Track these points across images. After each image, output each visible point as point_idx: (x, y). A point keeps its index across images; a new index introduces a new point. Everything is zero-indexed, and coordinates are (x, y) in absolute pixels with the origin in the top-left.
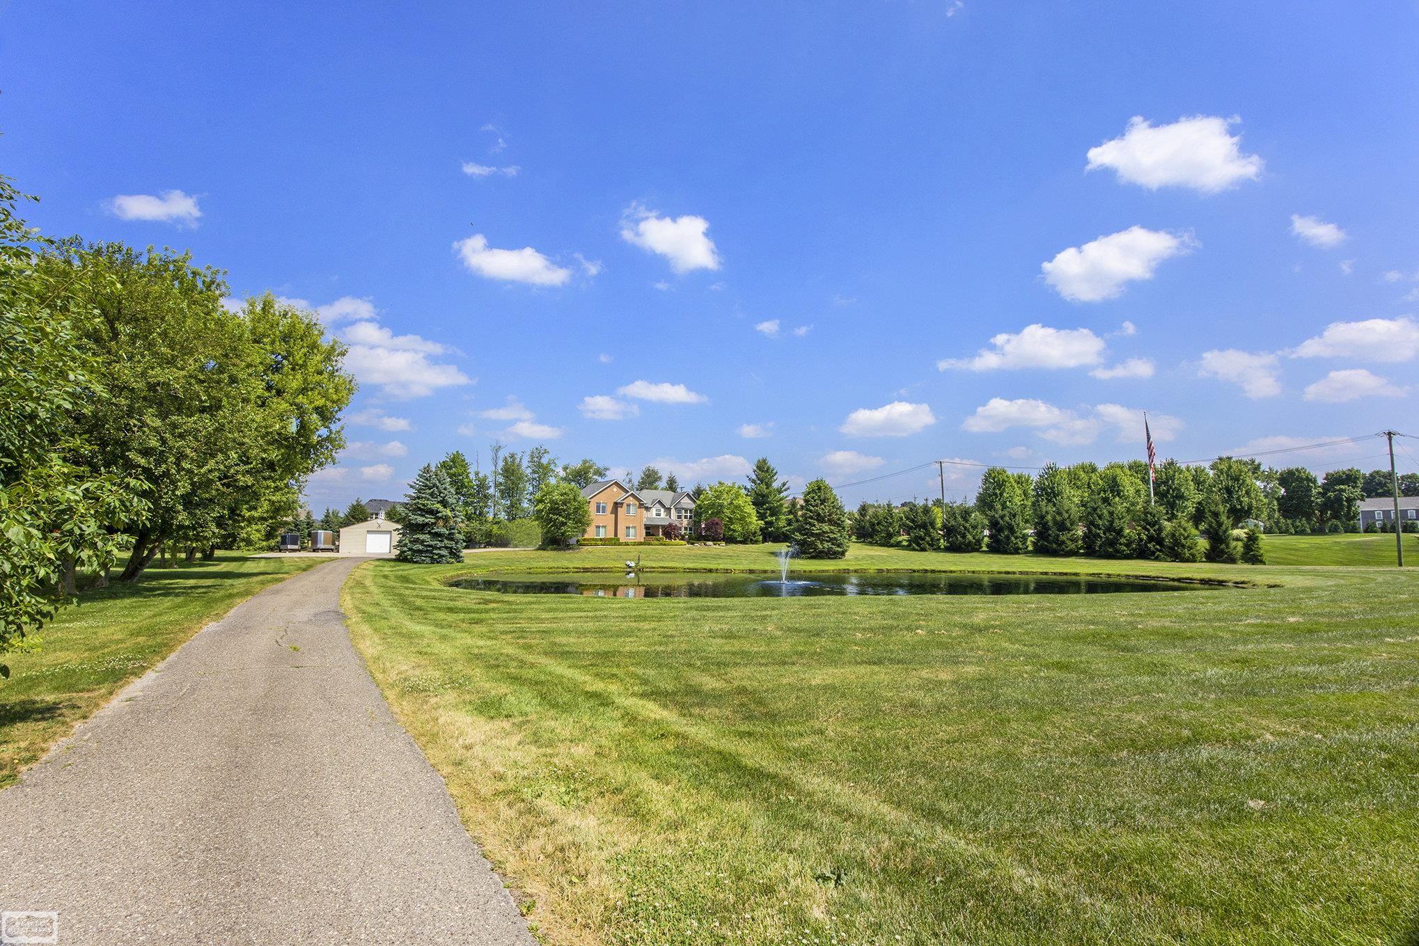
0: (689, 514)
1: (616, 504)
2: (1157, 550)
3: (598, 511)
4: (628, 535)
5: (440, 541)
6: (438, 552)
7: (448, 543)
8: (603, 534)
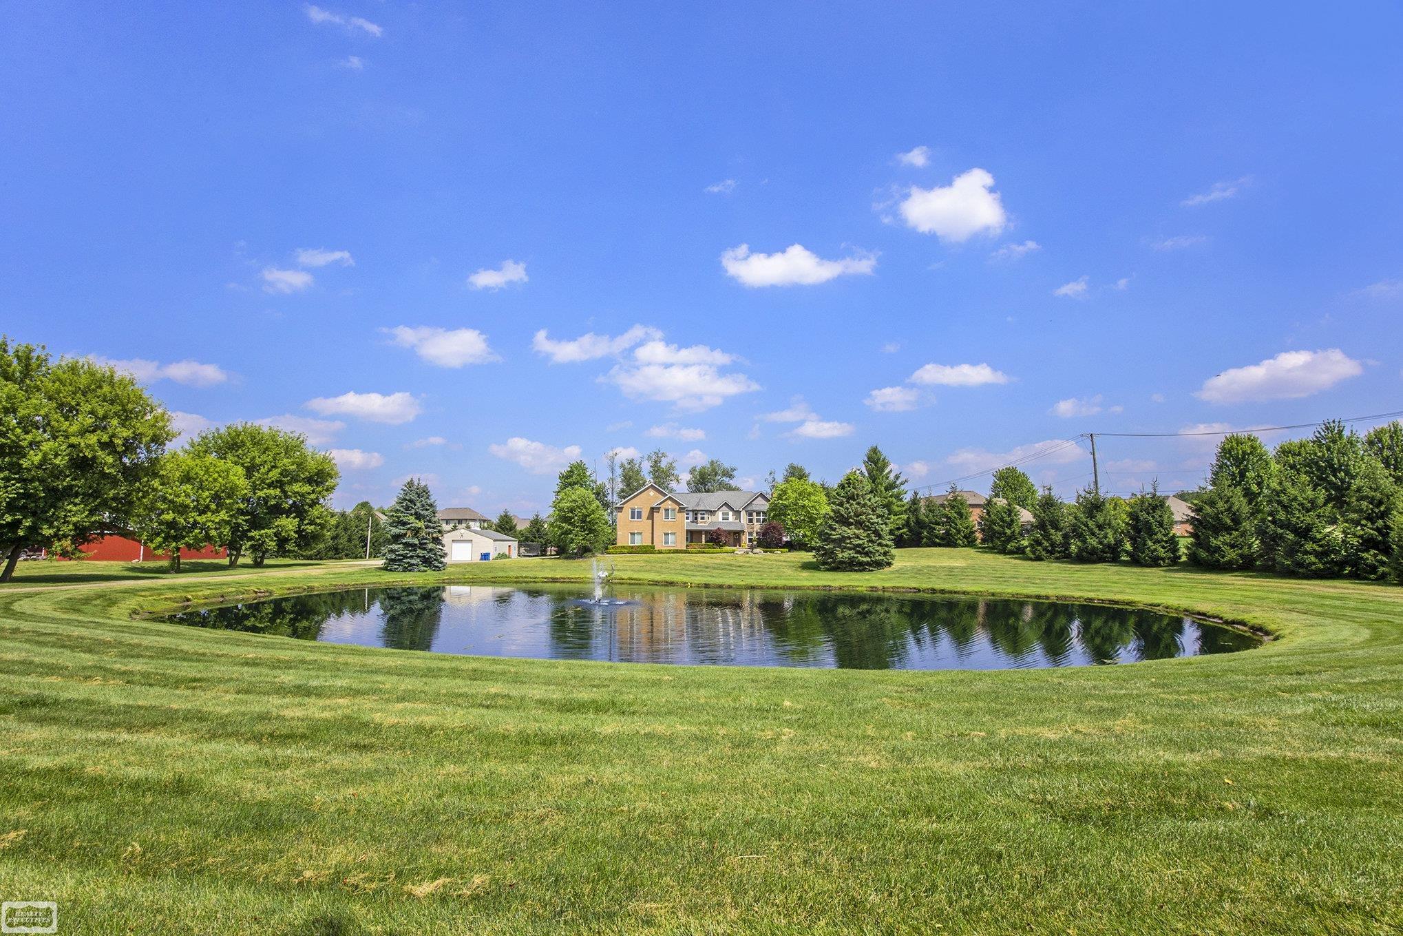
0: (762, 518)
1: (652, 509)
2: (1383, 563)
3: (633, 517)
4: (667, 542)
5: (410, 551)
6: (409, 560)
7: (420, 552)
8: (638, 541)
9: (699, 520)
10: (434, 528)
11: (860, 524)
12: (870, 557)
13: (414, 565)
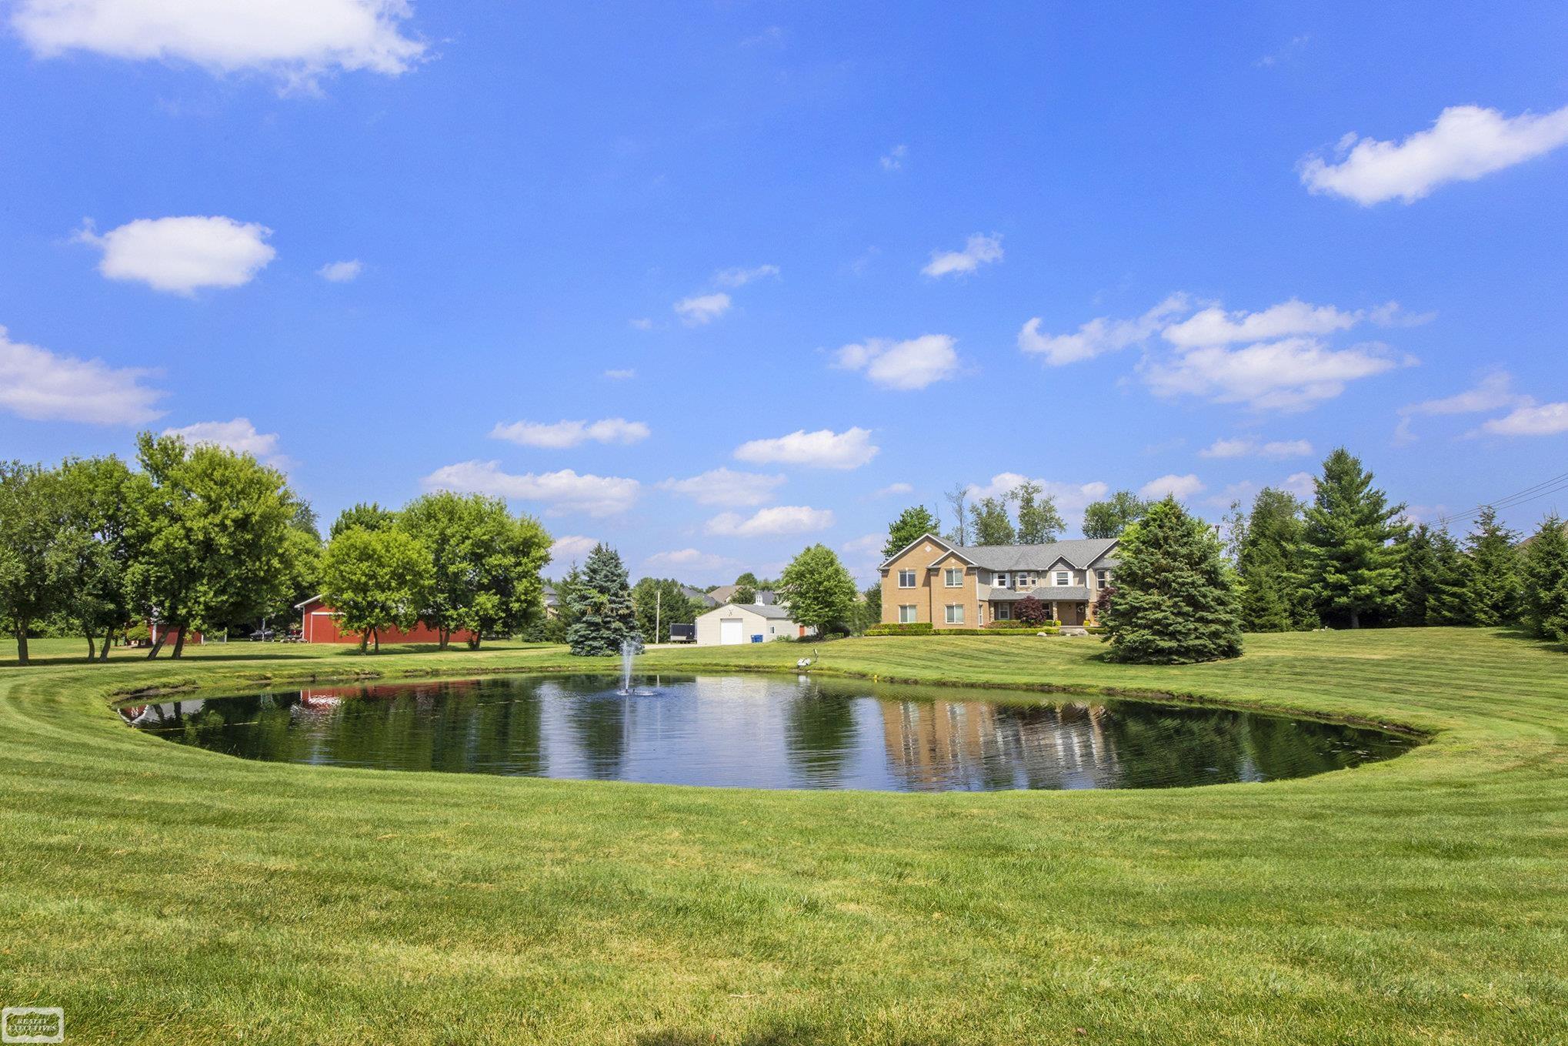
1: (929, 570)
3: (903, 583)
4: (951, 619)
5: (592, 631)
6: (590, 643)
7: (605, 633)
8: (912, 618)
9: (1018, 585)
10: (621, 603)
11: (1164, 586)
12: (1179, 641)
13: (596, 648)
